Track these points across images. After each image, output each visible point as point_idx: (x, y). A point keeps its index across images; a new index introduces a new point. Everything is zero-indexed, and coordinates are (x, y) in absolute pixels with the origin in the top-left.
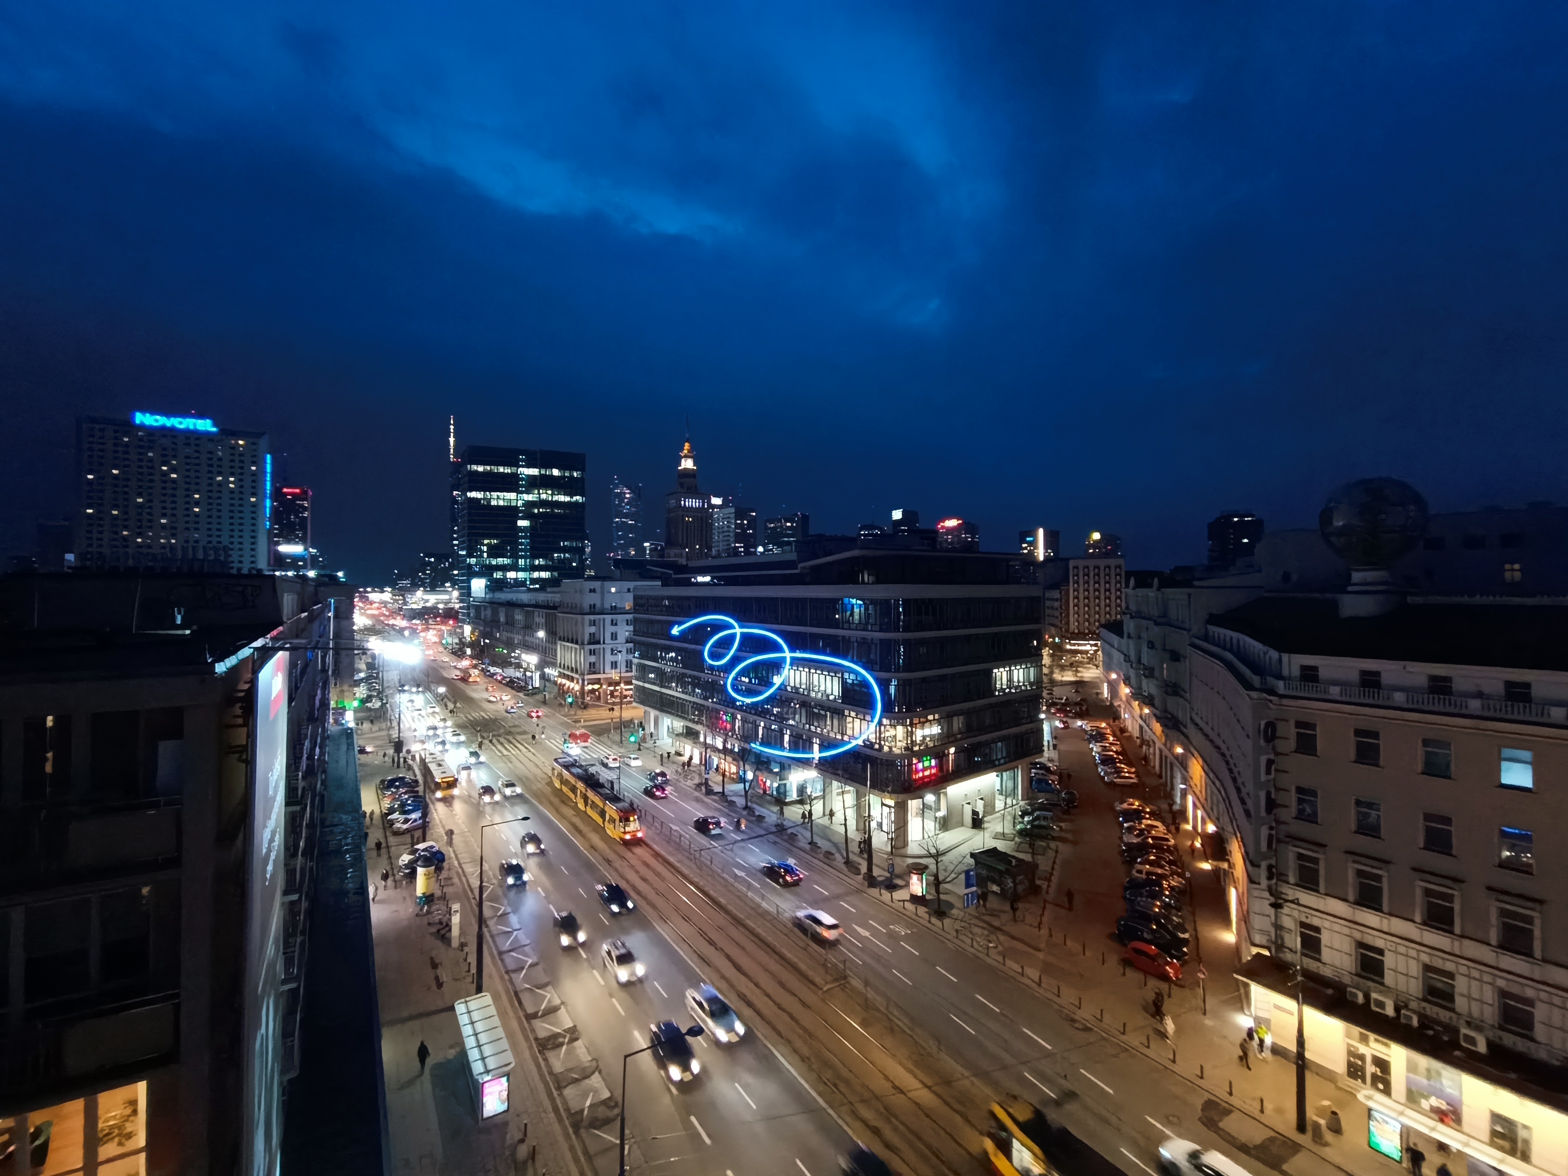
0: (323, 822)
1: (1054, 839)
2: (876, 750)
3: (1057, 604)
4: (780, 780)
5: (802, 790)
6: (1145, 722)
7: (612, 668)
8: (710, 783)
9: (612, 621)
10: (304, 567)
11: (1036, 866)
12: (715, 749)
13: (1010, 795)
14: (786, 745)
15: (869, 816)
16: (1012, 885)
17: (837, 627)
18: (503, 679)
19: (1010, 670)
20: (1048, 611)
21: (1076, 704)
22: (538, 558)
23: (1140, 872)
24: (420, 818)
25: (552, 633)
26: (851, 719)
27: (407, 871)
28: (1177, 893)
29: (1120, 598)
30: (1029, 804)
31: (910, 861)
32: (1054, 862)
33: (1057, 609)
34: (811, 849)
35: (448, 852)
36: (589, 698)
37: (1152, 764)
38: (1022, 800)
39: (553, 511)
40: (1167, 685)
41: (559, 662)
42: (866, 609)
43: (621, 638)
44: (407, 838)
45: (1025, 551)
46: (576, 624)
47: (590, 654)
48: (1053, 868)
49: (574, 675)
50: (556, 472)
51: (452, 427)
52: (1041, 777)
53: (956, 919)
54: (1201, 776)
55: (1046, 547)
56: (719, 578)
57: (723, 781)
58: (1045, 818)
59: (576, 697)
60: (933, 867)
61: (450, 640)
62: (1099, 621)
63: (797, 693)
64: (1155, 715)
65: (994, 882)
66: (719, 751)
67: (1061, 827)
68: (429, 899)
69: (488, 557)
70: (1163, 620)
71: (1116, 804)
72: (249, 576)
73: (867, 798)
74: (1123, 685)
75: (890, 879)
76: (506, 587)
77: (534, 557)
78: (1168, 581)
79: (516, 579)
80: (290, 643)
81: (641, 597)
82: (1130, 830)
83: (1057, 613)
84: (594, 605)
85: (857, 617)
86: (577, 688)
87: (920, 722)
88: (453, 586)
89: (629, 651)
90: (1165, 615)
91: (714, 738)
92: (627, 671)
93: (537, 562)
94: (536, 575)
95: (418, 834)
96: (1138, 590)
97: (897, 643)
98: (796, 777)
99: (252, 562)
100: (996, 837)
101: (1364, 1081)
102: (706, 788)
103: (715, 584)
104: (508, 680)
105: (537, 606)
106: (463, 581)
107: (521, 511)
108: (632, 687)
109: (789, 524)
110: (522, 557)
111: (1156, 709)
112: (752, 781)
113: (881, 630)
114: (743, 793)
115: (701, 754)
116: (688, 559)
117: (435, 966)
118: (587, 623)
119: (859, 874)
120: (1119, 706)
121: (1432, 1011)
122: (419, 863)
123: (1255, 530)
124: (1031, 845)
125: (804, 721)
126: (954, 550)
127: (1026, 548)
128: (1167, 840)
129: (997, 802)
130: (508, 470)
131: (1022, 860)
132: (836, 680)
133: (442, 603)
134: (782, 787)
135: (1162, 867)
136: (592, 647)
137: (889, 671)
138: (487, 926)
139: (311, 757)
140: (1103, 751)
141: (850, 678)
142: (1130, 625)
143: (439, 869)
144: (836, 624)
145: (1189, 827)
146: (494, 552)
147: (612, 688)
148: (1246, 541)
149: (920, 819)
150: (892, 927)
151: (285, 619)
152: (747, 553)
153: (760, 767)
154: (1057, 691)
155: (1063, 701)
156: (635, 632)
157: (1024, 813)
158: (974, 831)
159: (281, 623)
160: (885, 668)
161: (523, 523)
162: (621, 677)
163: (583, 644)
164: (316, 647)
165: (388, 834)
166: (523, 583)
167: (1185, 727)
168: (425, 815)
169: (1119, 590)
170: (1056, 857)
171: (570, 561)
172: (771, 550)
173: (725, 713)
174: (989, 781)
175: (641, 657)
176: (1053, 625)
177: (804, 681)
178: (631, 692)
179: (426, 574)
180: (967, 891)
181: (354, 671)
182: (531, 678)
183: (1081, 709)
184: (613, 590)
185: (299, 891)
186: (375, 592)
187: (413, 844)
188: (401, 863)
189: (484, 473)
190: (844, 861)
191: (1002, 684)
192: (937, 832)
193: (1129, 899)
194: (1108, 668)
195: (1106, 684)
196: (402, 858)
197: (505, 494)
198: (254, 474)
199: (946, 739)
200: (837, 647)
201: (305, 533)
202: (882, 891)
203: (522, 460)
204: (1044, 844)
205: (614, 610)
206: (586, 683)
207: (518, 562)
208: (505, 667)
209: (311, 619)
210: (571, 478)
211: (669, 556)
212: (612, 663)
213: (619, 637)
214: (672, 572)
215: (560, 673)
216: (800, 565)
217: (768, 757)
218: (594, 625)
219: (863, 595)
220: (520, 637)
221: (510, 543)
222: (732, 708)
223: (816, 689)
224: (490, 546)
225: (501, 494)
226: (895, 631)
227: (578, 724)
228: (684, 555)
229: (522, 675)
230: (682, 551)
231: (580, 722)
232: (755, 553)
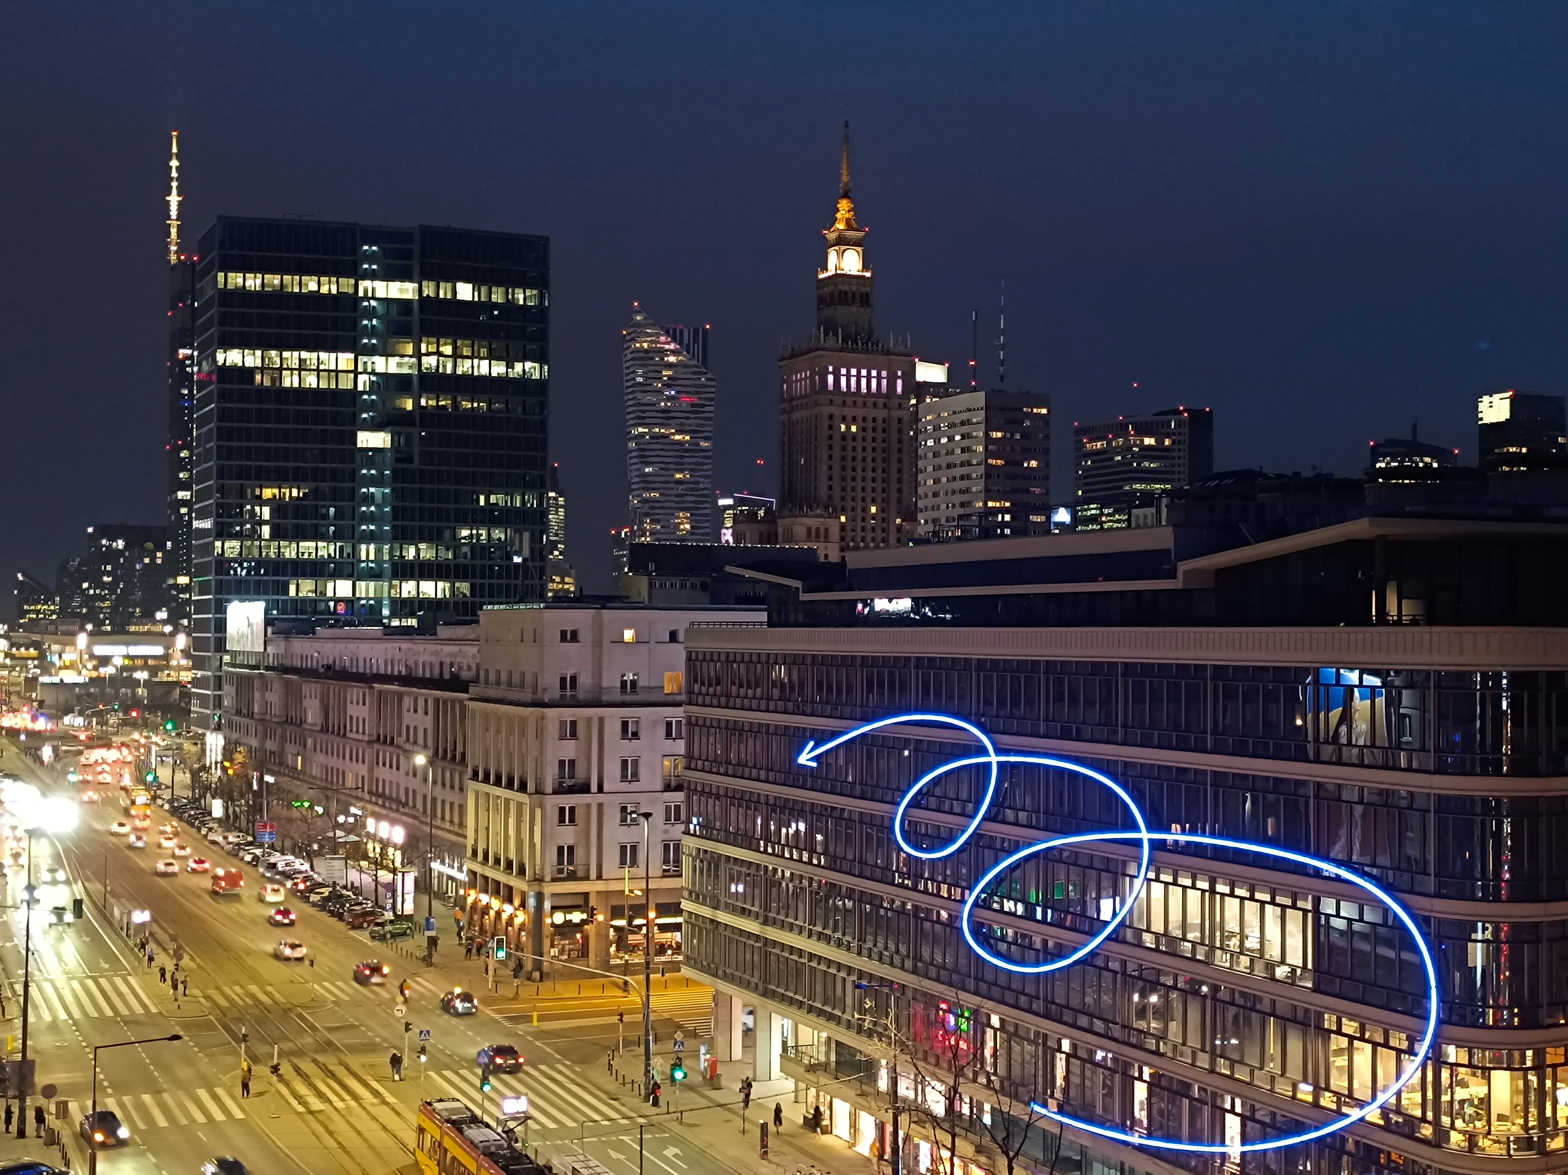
2: (1425, 1141)
7: (623, 862)
9: (625, 725)
12: (924, 1116)
14: (1140, 1114)
17: (1300, 757)
18: (310, 889)
22: (414, 541)
25: (450, 758)
26: (1344, 1042)
39: (455, 405)
41: (470, 842)
43: (651, 776)
46: (523, 734)
47: (562, 820)
49: (514, 882)
50: (465, 291)
51: (174, 163)
56: (939, 604)
59: (519, 947)
66: (935, 1120)
69: (276, 535)
76: (324, 623)
77: (403, 536)
79: (349, 602)
81: (710, 658)
84: (574, 679)
85: (1361, 725)
88: (174, 619)
89: (673, 815)
92: (666, 874)
93: (410, 553)
94: (408, 589)
97: (1487, 809)
103: (926, 622)
104: (326, 891)
105: (409, 680)
106: (201, 606)
107: (368, 406)
108: (679, 920)
109: (1149, 441)
110: (370, 538)
113: (1440, 770)
115: (880, 1128)
116: (845, 548)
118: (552, 730)
125: (1194, 1041)
130: (329, 287)
132: (1294, 918)
133: (145, 667)
136: (568, 801)
137: (1468, 898)
144: (1293, 748)
146: (289, 523)
152: (1021, 529)
156: (692, 760)
161: (369, 439)
162: (647, 891)
163: (539, 791)
166: (371, 614)
171: (506, 549)
172: (1094, 519)
173: (954, 1008)
175: (707, 832)
178: (677, 936)
179: (103, 586)
182: (391, 887)
184: (629, 635)
189: (261, 297)
197: (323, 355)
200: (1298, 817)
203: (371, 258)
205: (631, 694)
206: (547, 905)
207: (355, 551)
210: (510, 306)
211: (790, 539)
212: (623, 848)
213: (643, 772)
214: (798, 584)
215: (473, 874)
216: (1183, 567)
217: (1083, 1150)
218: (574, 735)
219: (1380, 658)
220: (363, 770)
221: (335, 497)
222: (977, 993)
223: (1234, 943)
224: (277, 506)
225: (310, 357)
226: (1484, 773)
227: (521, 1028)
228: (835, 531)
229: (367, 879)
230: (831, 522)
231: (528, 1019)
232: (1045, 529)
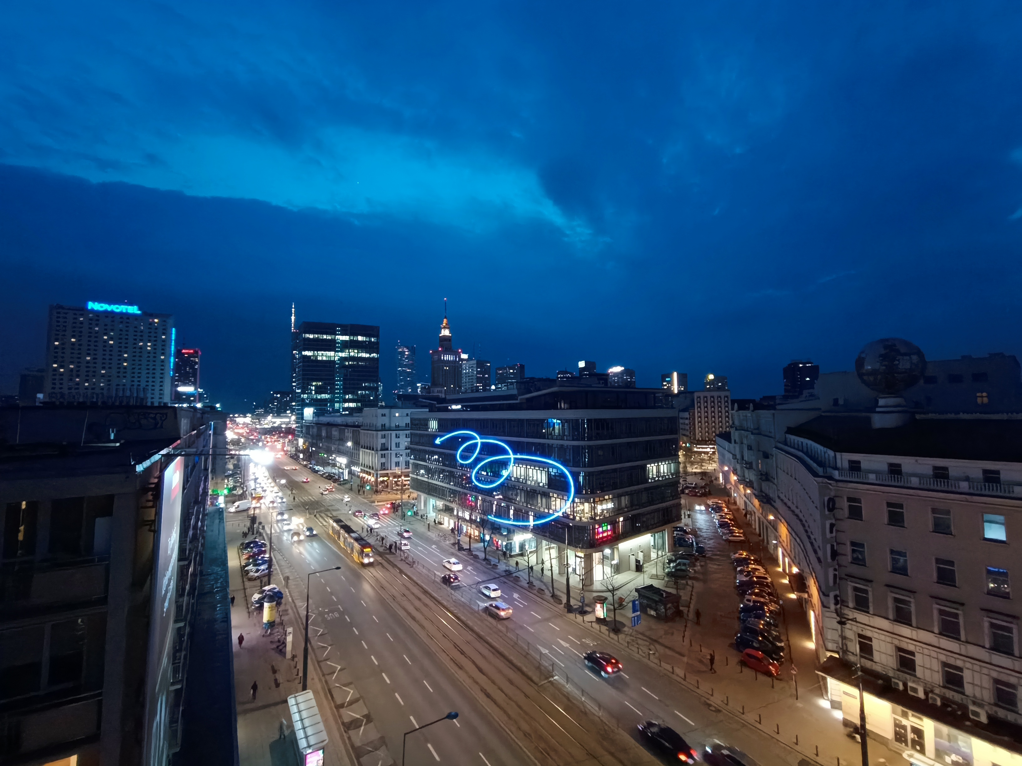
0: (201, 572)
1: (691, 578)
2: (571, 519)
3: (687, 422)
4: (508, 540)
5: (522, 547)
6: (748, 499)
7: (396, 466)
8: (461, 543)
9: (396, 435)
10: (194, 401)
11: (680, 597)
12: (464, 520)
13: (660, 549)
14: (512, 517)
15: (567, 564)
16: (664, 610)
17: (544, 438)
18: (323, 474)
19: (658, 465)
20: (681, 426)
21: (702, 487)
22: (348, 394)
23: (749, 600)
24: (267, 569)
25: (357, 443)
26: (554, 499)
27: (257, 605)
28: (775, 615)
29: (728, 417)
30: (673, 555)
31: (595, 594)
32: (691, 595)
33: (687, 424)
34: (529, 587)
35: (286, 592)
36: (380, 486)
37: (753, 527)
38: (669, 552)
39: (358, 363)
40: (761, 474)
41: (361, 462)
42: (563, 426)
43: (402, 446)
44: (258, 582)
45: (665, 387)
46: (373, 437)
47: (382, 457)
48: (691, 599)
49: (371, 471)
50: (360, 338)
51: (293, 310)
52: (681, 536)
53: (627, 635)
54: (787, 535)
55: (679, 384)
56: (467, 407)
57: (470, 541)
58: (684, 564)
59: (372, 486)
60: (610, 598)
61: (289, 448)
62: (715, 432)
63: (518, 481)
64: (754, 494)
65: (651, 608)
66: (467, 521)
67: (695, 570)
68: (271, 624)
69: (316, 393)
70: (757, 431)
71: (732, 554)
72: (159, 407)
73: (566, 551)
74: (732, 475)
75: (582, 607)
76: (327, 413)
77: (346, 393)
78: (758, 406)
79: (333, 409)
80: (185, 451)
81: (415, 419)
82: (741, 572)
83: (687, 427)
84: (384, 425)
85: (557, 431)
86: (373, 479)
87: (599, 501)
88: (292, 413)
89: (408, 455)
90: (758, 429)
91: (463, 512)
92: (406, 468)
93: (347, 397)
94: (346, 405)
95: (265, 579)
96: (741, 412)
97: (583, 448)
98: (518, 538)
99: (161, 398)
100: (652, 577)
101: (907, 745)
102: (459, 546)
103: (464, 411)
104: (327, 474)
105: (347, 426)
106: (298, 410)
107: (338, 364)
108: (409, 479)
109: (511, 371)
110: (338, 393)
111: (755, 490)
112: (489, 541)
113: (573, 440)
114: (483, 549)
115: (455, 523)
116: (445, 394)
117: (274, 671)
118: (380, 436)
119: (562, 604)
120: (730, 488)
121: (950, 694)
122: (266, 600)
123: (814, 371)
124: (676, 583)
125: (523, 500)
126: (619, 387)
127: (665, 385)
128: (766, 578)
129: (652, 553)
130: (329, 337)
131: (670, 593)
132: (544, 473)
133: (284, 424)
134: (509, 545)
135: (763, 597)
136: (383, 452)
137: (579, 466)
138: (310, 643)
139: (195, 527)
140: (721, 518)
141: (553, 472)
142: (735, 435)
143: (279, 604)
144: (543, 436)
145: (780, 569)
146: (319, 390)
147: (396, 480)
148: (808, 379)
149: (601, 566)
150: (584, 640)
151: (182, 436)
152: (484, 390)
153: (494, 531)
154: (690, 479)
155: (693, 485)
156: (411, 442)
157: (670, 561)
158: (638, 573)
159: (179, 438)
160: (576, 465)
162: (402, 472)
163: (377, 450)
164: (201, 454)
165: (245, 580)
166: (338, 411)
167: (775, 502)
168: (270, 567)
169: (728, 412)
170: (692, 591)
171: (369, 396)
172: (500, 388)
173: (471, 496)
174: (646, 539)
175: (415, 459)
176: (684, 435)
177: (522, 474)
178: (409, 482)
179: (274, 405)
180: (633, 615)
181: (225, 470)
182: (343, 473)
183: (705, 490)
184: (397, 415)
185: (185, 620)
186: (241, 417)
187: (261, 587)
188: (253, 600)
189: (314, 340)
190: (551, 595)
191: (653, 475)
192: (613, 575)
193: (743, 620)
194: (722, 463)
195: (721, 474)
196: (254, 596)
197: (327, 352)
198: (164, 341)
199: (618, 511)
200: (545, 451)
201: (195, 380)
202: (577, 615)
203: (338, 331)
204: (684, 582)
205: (398, 428)
206: (379, 476)
207: (334, 397)
208: (326, 466)
209: (198, 436)
210: (370, 342)
211: (433, 392)
212: (396, 463)
213: (401, 445)
214: (435, 402)
215: (362, 469)
216: (519, 397)
217: (499, 525)
218: (385, 438)
219: (561, 417)
220: (335, 446)
221: (329, 384)
222: (476, 492)
223: (531, 479)
224: (316, 386)
225: (324, 353)
226: (582, 440)
227: (373, 504)
228: (443, 391)
229: (337, 471)
230: (442, 389)
231: (375, 502)
232: (490, 389)
